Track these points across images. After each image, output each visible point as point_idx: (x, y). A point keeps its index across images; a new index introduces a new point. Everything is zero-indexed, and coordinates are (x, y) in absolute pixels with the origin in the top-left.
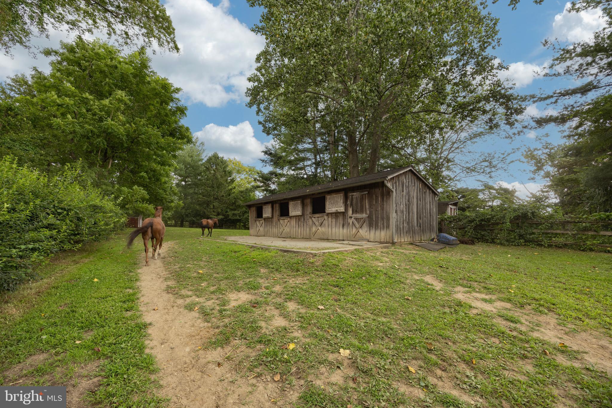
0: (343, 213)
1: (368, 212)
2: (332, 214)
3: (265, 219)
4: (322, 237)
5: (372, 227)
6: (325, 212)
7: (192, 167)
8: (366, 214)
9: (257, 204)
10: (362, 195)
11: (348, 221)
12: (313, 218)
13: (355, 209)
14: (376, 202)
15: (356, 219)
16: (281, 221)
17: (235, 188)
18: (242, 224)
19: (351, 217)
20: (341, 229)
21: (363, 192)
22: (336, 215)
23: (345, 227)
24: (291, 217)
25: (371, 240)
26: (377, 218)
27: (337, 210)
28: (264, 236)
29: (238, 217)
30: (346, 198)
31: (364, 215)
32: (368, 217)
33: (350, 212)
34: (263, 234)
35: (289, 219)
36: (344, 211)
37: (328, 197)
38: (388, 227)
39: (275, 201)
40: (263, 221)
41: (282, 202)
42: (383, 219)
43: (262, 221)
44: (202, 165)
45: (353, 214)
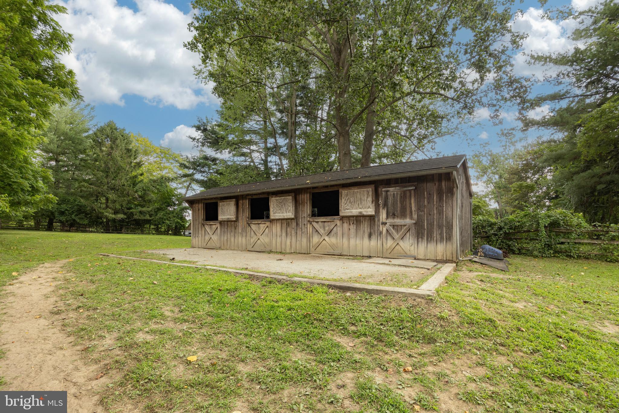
0: (370, 216)
1: (415, 216)
2: (349, 217)
3: (221, 223)
4: (332, 251)
5: (422, 238)
6: (338, 215)
7: (70, 139)
8: (411, 218)
9: (205, 199)
10: (405, 192)
11: (378, 229)
12: (315, 224)
13: (391, 211)
14: (429, 203)
15: (394, 226)
16: (253, 226)
17: (142, 175)
18: (152, 227)
19: (384, 224)
20: (366, 240)
21: (406, 187)
22: (358, 219)
23: (373, 237)
24: (272, 221)
25: (421, 258)
26: (431, 225)
27: (361, 213)
28: (220, 248)
29: (148, 217)
30: (377, 195)
31: (408, 221)
32: (415, 224)
33: (383, 215)
34: (218, 245)
35: (268, 224)
36: (373, 213)
37: (344, 192)
38: (449, 238)
39: (242, 196)
40: (218, 225)
41: (255, 197)
42: (440, 227)
43: (215, 225)
44: (87, 137)
45: (387, 218)
